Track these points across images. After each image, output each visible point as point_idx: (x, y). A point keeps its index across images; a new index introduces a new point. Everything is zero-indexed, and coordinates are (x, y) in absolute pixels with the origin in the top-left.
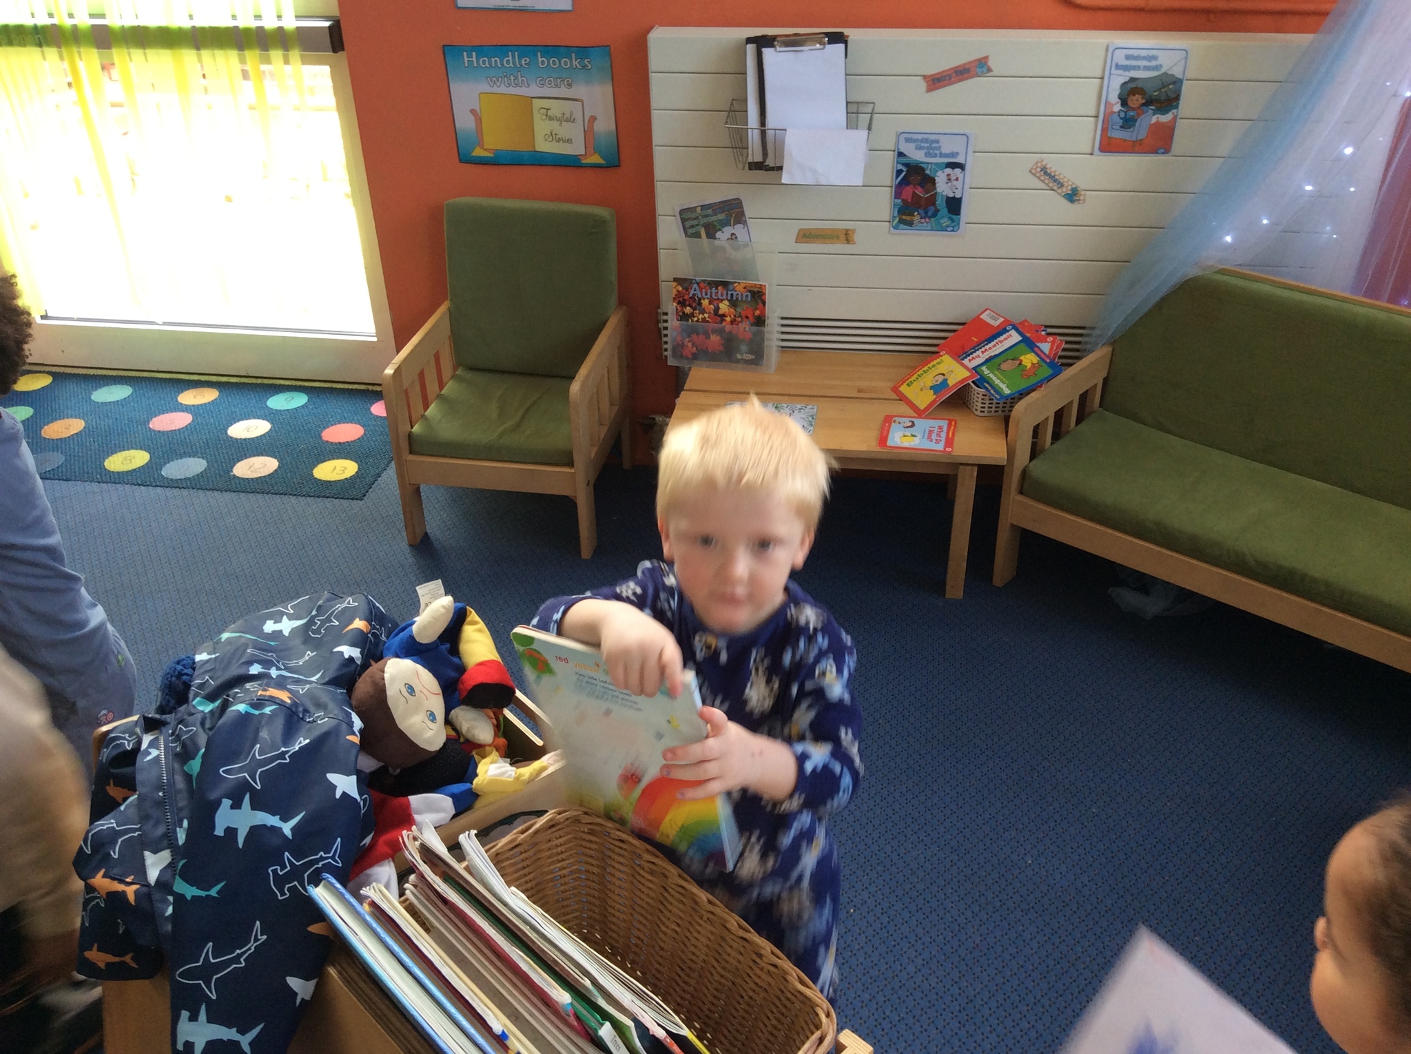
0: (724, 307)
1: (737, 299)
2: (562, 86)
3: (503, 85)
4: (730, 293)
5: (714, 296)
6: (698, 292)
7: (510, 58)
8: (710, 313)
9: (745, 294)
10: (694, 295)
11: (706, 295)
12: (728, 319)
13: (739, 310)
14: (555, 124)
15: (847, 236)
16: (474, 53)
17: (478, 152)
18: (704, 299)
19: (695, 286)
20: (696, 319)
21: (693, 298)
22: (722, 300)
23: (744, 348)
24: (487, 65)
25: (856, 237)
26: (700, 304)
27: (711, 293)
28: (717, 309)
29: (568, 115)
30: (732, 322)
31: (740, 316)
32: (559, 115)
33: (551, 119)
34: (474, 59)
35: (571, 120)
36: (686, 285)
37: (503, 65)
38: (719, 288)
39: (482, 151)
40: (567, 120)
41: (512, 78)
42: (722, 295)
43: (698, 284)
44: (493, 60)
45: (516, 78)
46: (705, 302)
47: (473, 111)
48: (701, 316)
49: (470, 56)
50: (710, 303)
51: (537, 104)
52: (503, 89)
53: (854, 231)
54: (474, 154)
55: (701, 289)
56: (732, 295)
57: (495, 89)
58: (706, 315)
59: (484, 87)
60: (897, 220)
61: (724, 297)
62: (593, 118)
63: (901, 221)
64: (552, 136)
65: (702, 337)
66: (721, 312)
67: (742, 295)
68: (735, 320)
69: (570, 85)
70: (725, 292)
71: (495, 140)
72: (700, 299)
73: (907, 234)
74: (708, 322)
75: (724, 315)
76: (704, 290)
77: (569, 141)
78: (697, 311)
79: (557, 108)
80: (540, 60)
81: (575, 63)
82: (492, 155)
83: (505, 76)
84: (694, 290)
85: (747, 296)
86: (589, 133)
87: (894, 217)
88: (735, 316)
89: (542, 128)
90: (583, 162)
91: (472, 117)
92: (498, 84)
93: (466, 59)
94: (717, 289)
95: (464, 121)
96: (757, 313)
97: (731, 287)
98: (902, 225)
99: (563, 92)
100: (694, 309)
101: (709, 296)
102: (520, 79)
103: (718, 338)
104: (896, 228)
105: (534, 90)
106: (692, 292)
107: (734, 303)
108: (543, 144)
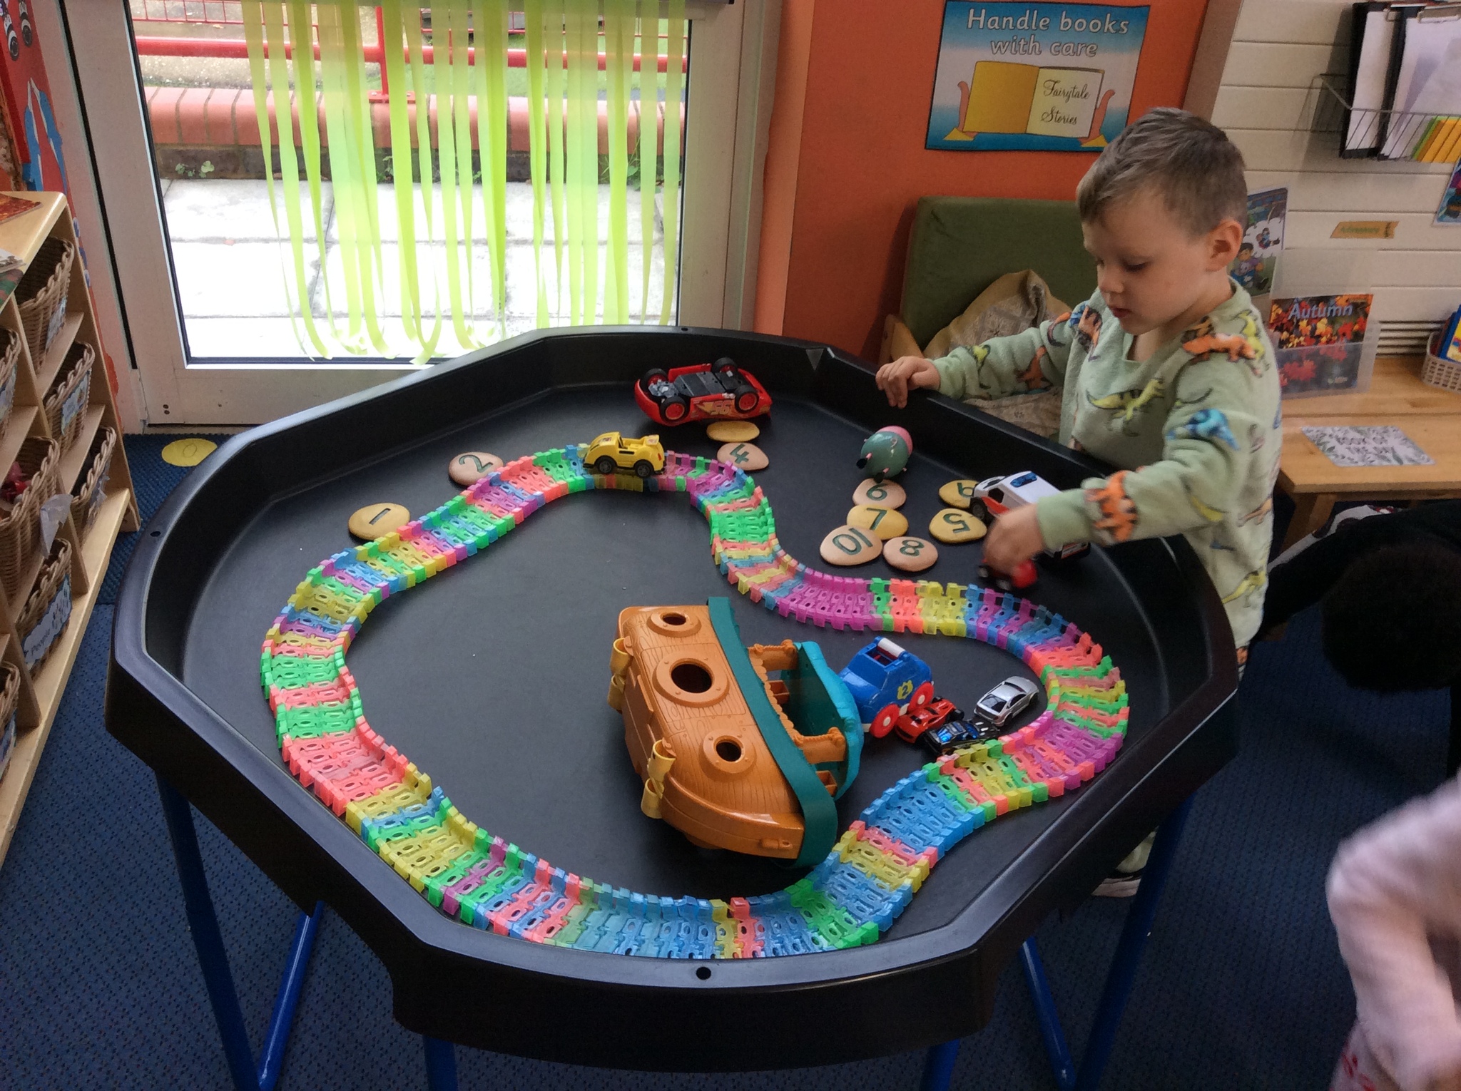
0: (1322, 326)
1: (1337, 315)
2: (1083, 54)
3: (1008, 52)
4: (1330, 309)
5: (1313, 316)
6: (1298, 312)
7: (1026, 19)
8: (1306, 335)
9: (1345, 309)
10: (1293, 316)
11: (1306, 314)
12: (1324, 339)
13: (1337, 327)
14: (1062, 99)
15: (1387, 230)
16: (984, 11)
17: (955, 136)
18: (1303, 320)
19: (1296, 306)
20: (1291, 345)
21: (1291, 320)
22: (1321, 318)
23: (1336, 370)
24: (996, 25)
25: (1397, 231)
26: (1298, 326)
27: (1311, 312)
28: (1315, 329)
29: (1080, 89)
30: (1328, 342)
31: (1337, 334)
32: (1068, 89)
33: (1056, 94)
34: (982, 19)
35: (1083, 95)
36: (1287, 306)
37: (1015, 27)
38: (1320, 305)
39: (961, 134)
40: (1078, 96)
41: (1022, 43)
42: (1321, 313)
43: (1300, 303)
44: (1005, 19)
45: (1027, 43)
46: (1303, 324)
47: (962, 85)
48: (1296, 341)
49: (977, 14)
50: (1308, 324)
51: (1045, 75)
52: (1008, 57)
53: (1396, 223)
54: (948, 138)
55: (1301, 308)
56: (1332, 311)
57: (998, 57)
58: (1302, 339)
59: (986, 54)
60: (1444, 211)
61: (1324, 315)
62: (1111, 93)
63: (1448, 213)
64: (1054, 115)
65: (1295, 364)
66: (1317, 333)
67: (1342, 310)
68: (1331, 340)
69: (1093, 53)
70: (1325, 309)
71: (980, 122)
72: (1298, 321)
73: (1447, 226)
74: (1303, 346)
75: (1320, 336)
76: (1304, 310)
77: (1073, 121)
78: (1293, 336)
79: (1067, 80)
80: (1063, 21)
81: (1108, 26)
82: (972, 139)
83: (1015, 41)
84: (1295, 312)
85: (1348, 310)
86: (1100, 111)
87: (1442, 208)
88: (1331, 335)
89: (1042, 102)
90: (1083, 146)
91: (959, 92)
92: (1003, 50)
93: (971, 18)
94: (1318, 306)
95: (946, 96)
96: (1356, 327)
97: (1332, 302)
98: (1447, 217)
99: (1083, 60)
100: (1291, 334)
101: (1308, 316)
102: (1032, 45)
103: (1312, 363)
104: (1440, 219)
105: (1046, 58)
106: (1292, 313)
107: (1332, 321)
108: (1039, 126)
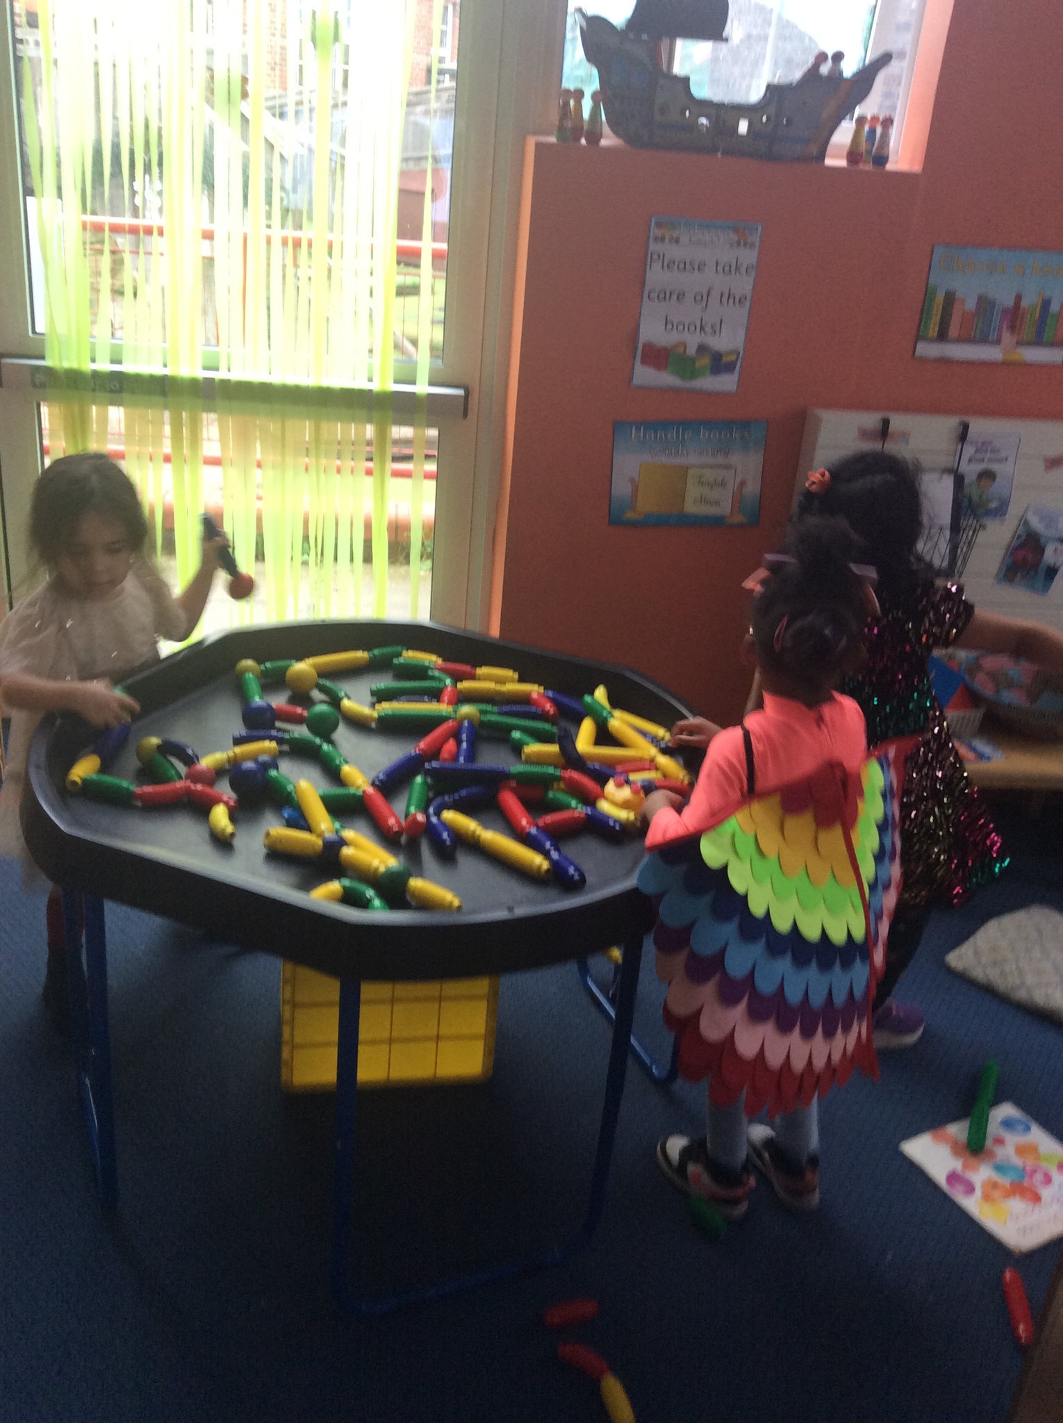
2: (719, 456)
3: (663, 456)
7: (674, 434)
14: (707, 488)
16: (643, 428)
17: (630, 515)
24: (652, 438)
29: (720, 481)
32: (711, 481)
33: (703, 484)
34: (642, 433)
35: (723, 484)
37: (667, 439)
39: (633, 514)
40: (719, 485)
41: (673, 449)
44: (659, 434)
45: (677, 450)
47: (631, 480)
49: (638, 430)
51: (691, 472)
52: (664, 459)
54: (624, 517)
57: (657, 460)
59: (647, 458)
62: (743, 484)
63: (1006, 577)
64: (703, 500)
69: (726, 454)
71: (647, 505)
77: (717, 503)
79: (710, 475)
80: (702, 433)
81: (736, 435)
82: (643, 518)
83: (668, 448)
86: (737, 496)
89: (693, 490)
90: (728, 522)
91: (629, 484)
92: (660, 455)
93: (634, 433)
95: (621, 488)
98: (1004, 582)
99: (720, 460)
102: (681, 450)
108: (692, 507)
